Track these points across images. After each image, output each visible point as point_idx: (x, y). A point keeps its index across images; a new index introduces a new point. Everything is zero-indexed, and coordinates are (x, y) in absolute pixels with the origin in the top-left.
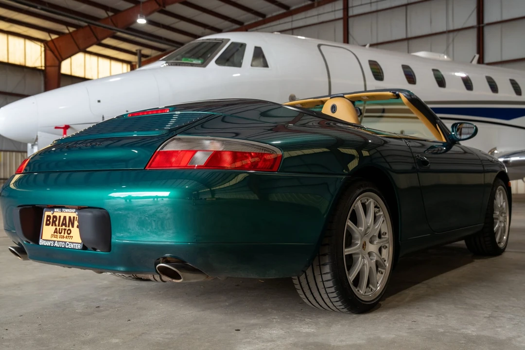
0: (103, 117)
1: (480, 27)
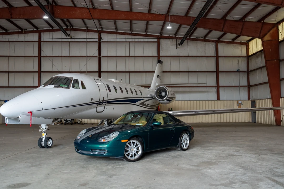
0: (43, 108)
1: (100, 57)
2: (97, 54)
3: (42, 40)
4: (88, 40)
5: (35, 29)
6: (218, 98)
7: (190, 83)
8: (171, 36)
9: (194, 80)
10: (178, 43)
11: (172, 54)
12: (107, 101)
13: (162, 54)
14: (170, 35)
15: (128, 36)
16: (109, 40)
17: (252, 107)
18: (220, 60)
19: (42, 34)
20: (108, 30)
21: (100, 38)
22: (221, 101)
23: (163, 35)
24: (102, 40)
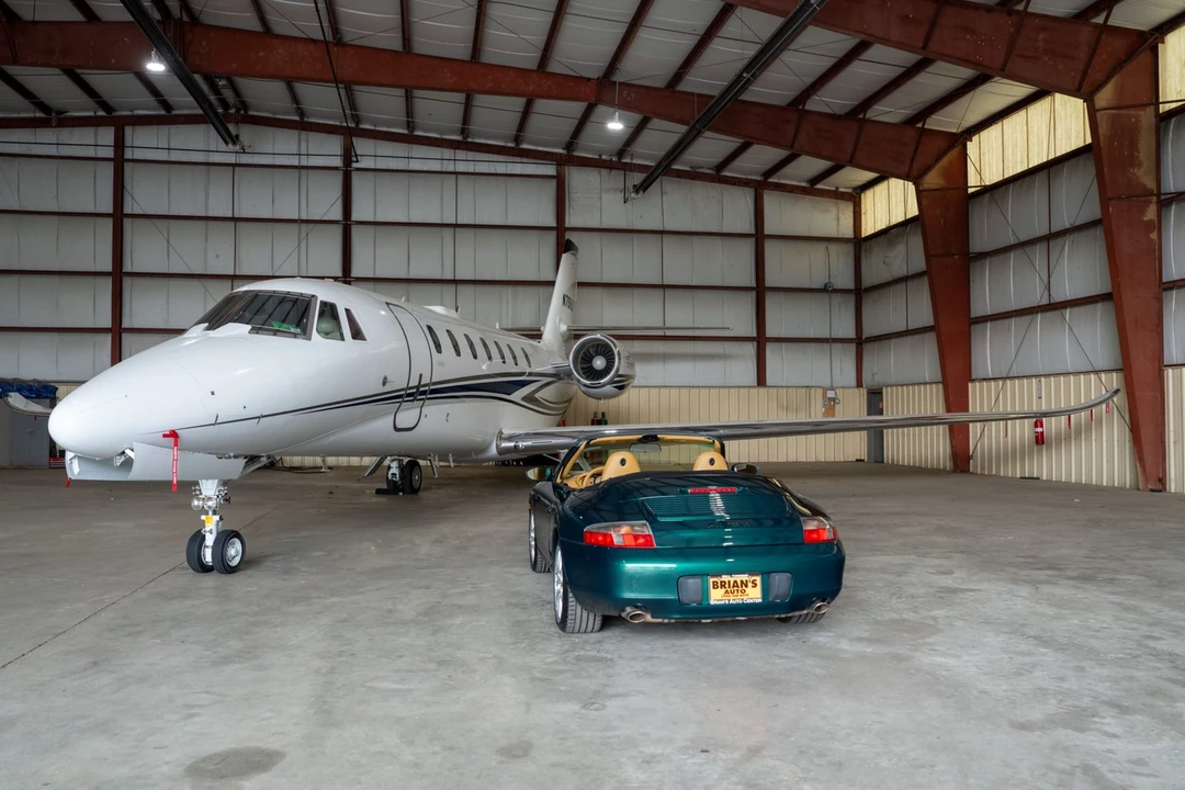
0: (217, 417)
1: (347, 225)
2: (337, 214)
3: (128, 154)
4: (304, 163)
5: (101, 113)
6: (761, 380)
7: (667, 325)
8: (604, 157)
9: (681, 314)
10: (630, 185)
11: (606, 224)
12: (432, 387)
13: (571, 221)
14: (600, 156)
15: (452, 151)
16: (381, 164)
17: (868, 415)
18: (771, 249)
19: (128, 130)
20: (378, 128)
21: (348, 155)
22: (770, 390)
23: (577, 154)
24: (357, 161)
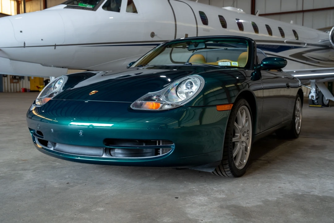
0: (25, 43)
